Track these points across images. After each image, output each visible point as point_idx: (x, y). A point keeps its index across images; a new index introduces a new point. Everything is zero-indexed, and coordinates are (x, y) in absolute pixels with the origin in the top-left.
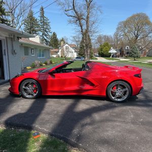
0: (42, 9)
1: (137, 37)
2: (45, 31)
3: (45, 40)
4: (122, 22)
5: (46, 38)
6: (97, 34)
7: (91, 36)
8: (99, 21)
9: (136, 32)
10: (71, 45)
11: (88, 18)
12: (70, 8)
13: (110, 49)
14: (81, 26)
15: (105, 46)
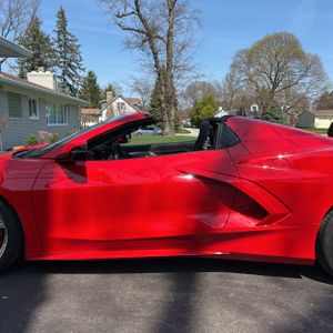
0: (62, 14)
1: (275, 84)
2: (70, 66)
3: (70, 86)
4: (244, 51)
5: (70, 82)
6: (190, 74)
7: (179, 77)
8: (196, 43)
9: (273, 73)
10: (129, 101)
11: (169, 34)
12: (129, 10)
13: (216, 111)
14: (155, 54)
15: (204, 104)
